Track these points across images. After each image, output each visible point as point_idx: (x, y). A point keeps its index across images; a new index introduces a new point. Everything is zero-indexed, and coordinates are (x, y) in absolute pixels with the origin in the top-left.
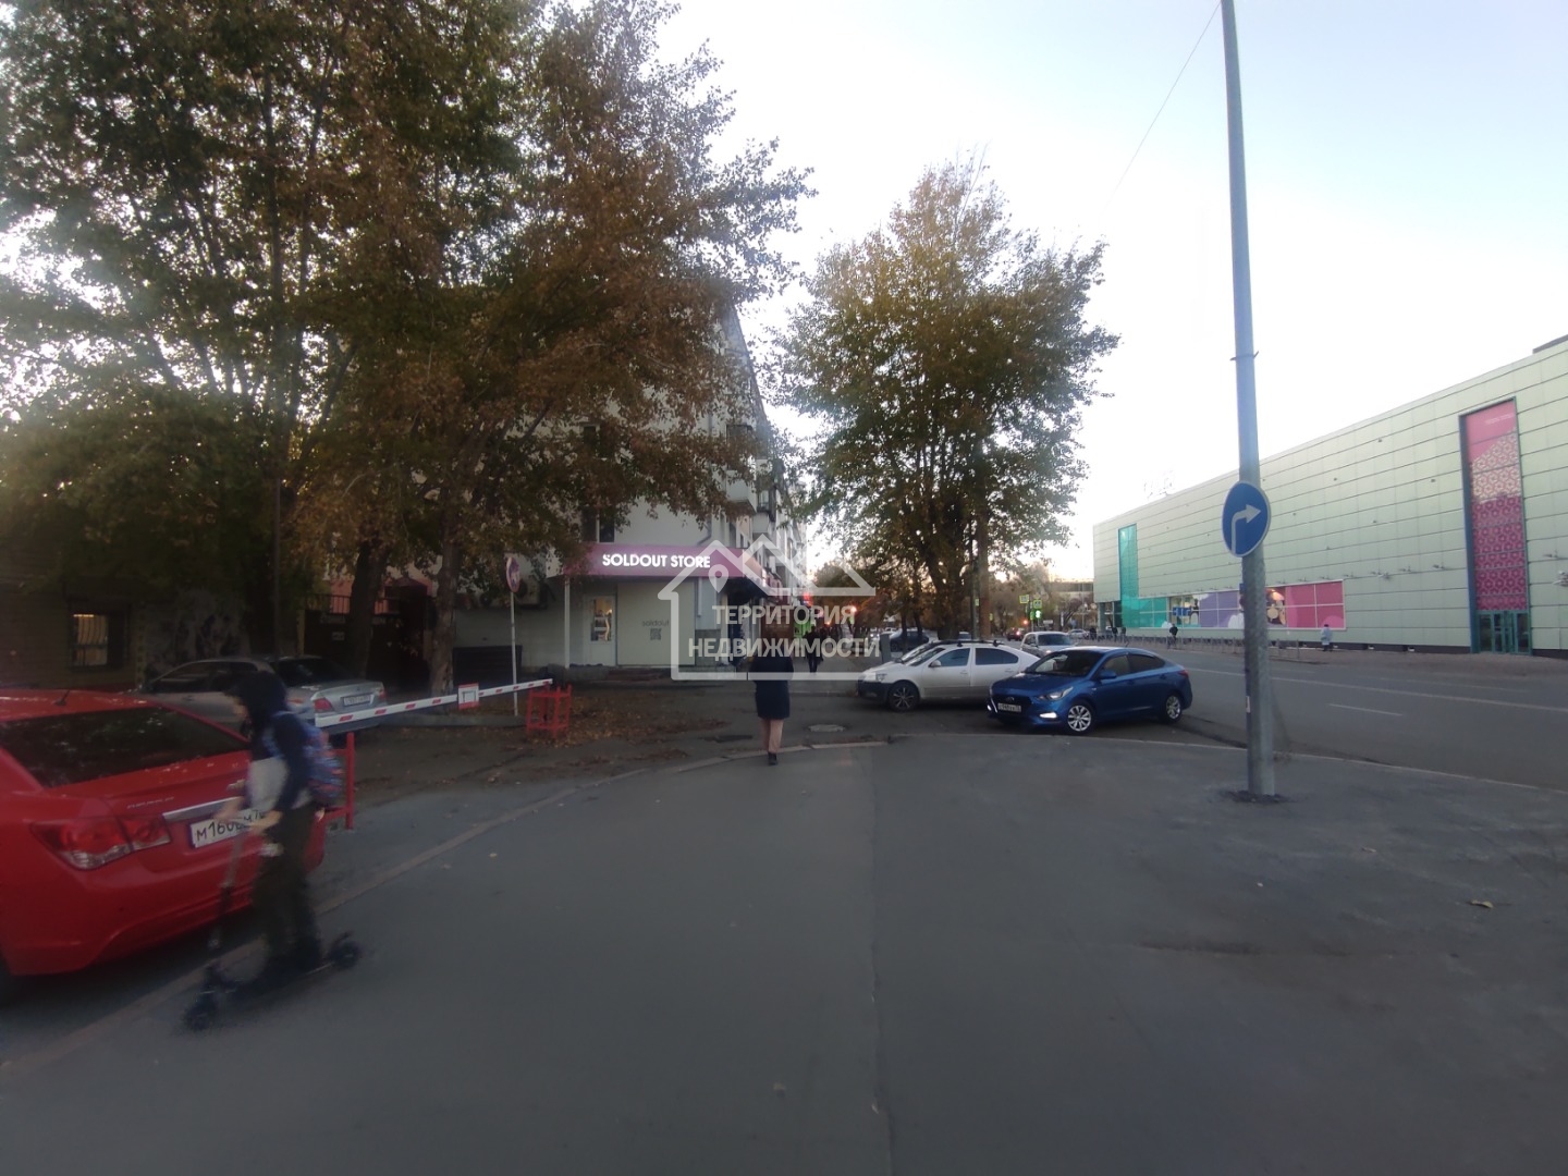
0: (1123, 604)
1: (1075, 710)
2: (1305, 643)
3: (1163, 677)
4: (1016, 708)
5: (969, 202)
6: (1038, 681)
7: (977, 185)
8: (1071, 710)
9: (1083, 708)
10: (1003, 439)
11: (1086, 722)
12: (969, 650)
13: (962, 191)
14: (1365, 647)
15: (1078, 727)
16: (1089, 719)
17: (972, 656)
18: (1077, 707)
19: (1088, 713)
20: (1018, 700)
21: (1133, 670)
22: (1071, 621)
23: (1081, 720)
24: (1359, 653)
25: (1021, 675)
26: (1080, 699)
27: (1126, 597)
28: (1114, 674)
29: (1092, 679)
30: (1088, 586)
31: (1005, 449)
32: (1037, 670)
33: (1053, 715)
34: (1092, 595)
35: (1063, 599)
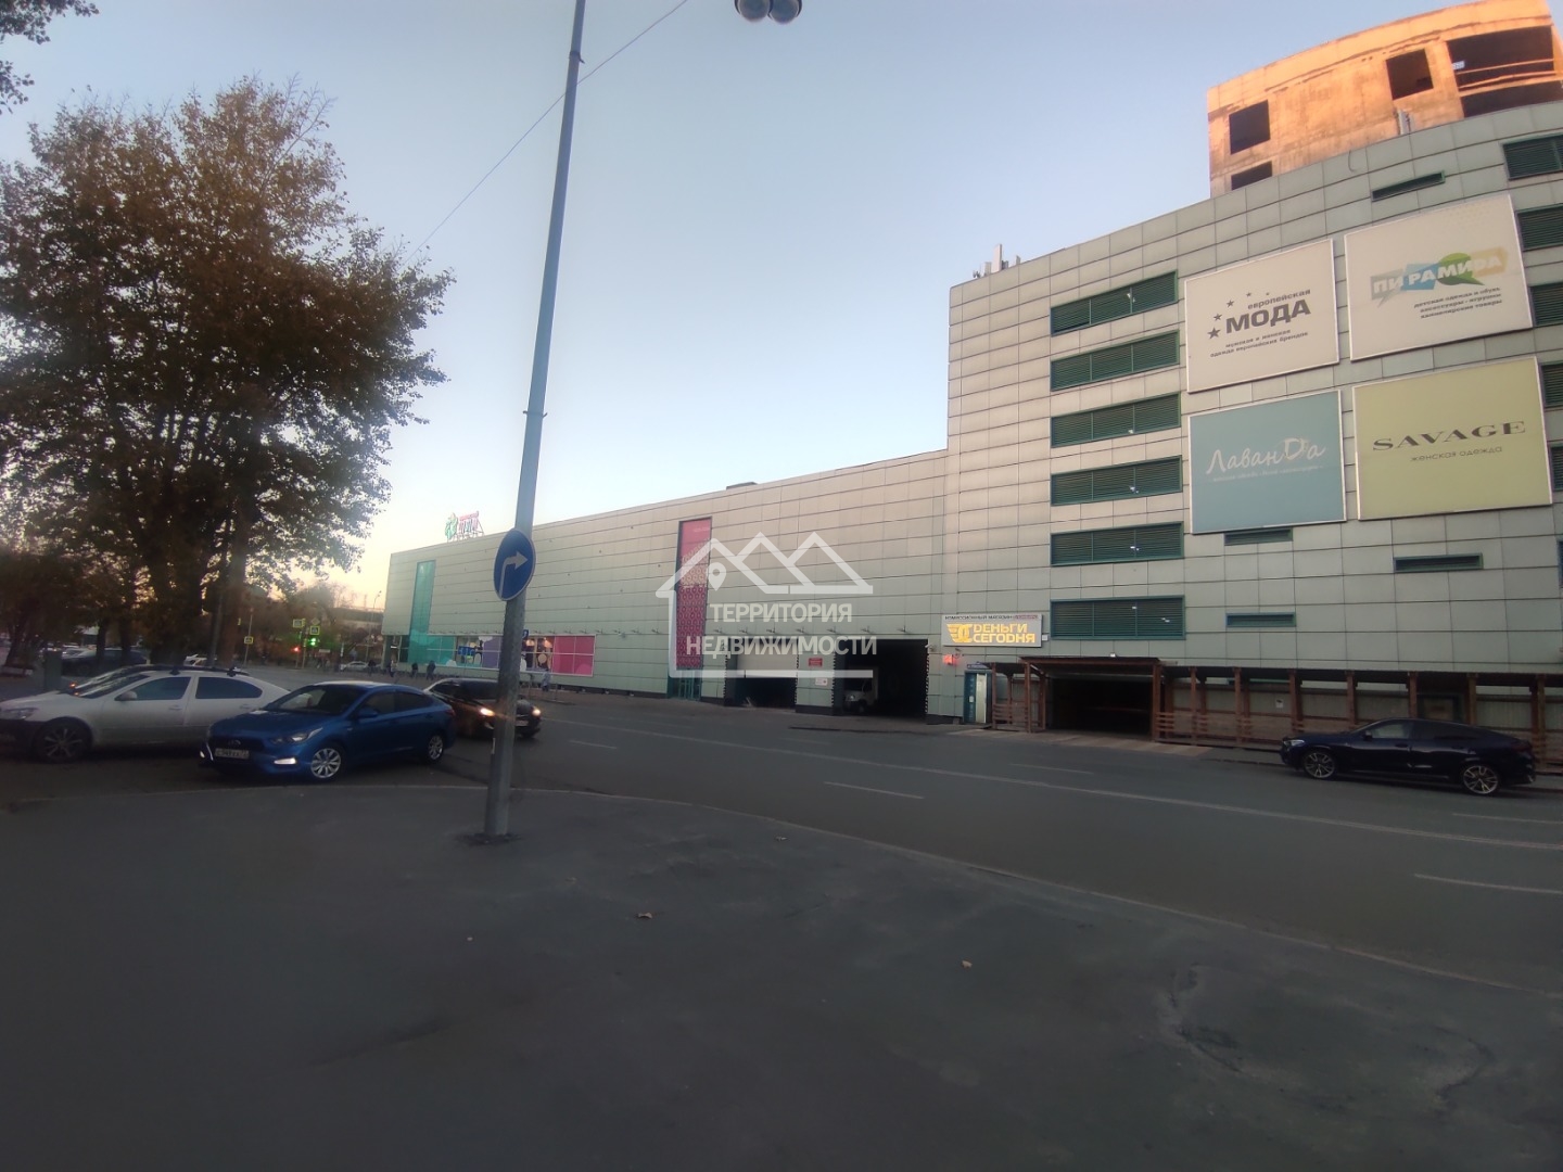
0: (412, 639)
1: (321, 754)
2: (564, 686)
3: (429, 716)
4: (243, 754)
5: (294, 149)
6: (282, 719)
7: (309, 136)
8: (317, 754)
9: (333, 751)
10: (290, 434)
11: (334, 767)
12: (188, 679)
13: (288, 131)
14: (603, 691)
15: (323, 773)
16: (338, 764)
17: (193, 687)
18: (325, 751)
19: (337, 757)
20: (247, 744)
21: (398, 708)
22: (354, 652)
23: (326, 766)
24: (598, 696)
25: (258, 712)
26: (330, 742)
27: (414, 632)
28: (375, 713)
29: (349, 718)
30: (377, 617)
31: (292, 447)
32: (282, 707)
33: (292, 761)
34: (380, 627)
35: (348, 628)
